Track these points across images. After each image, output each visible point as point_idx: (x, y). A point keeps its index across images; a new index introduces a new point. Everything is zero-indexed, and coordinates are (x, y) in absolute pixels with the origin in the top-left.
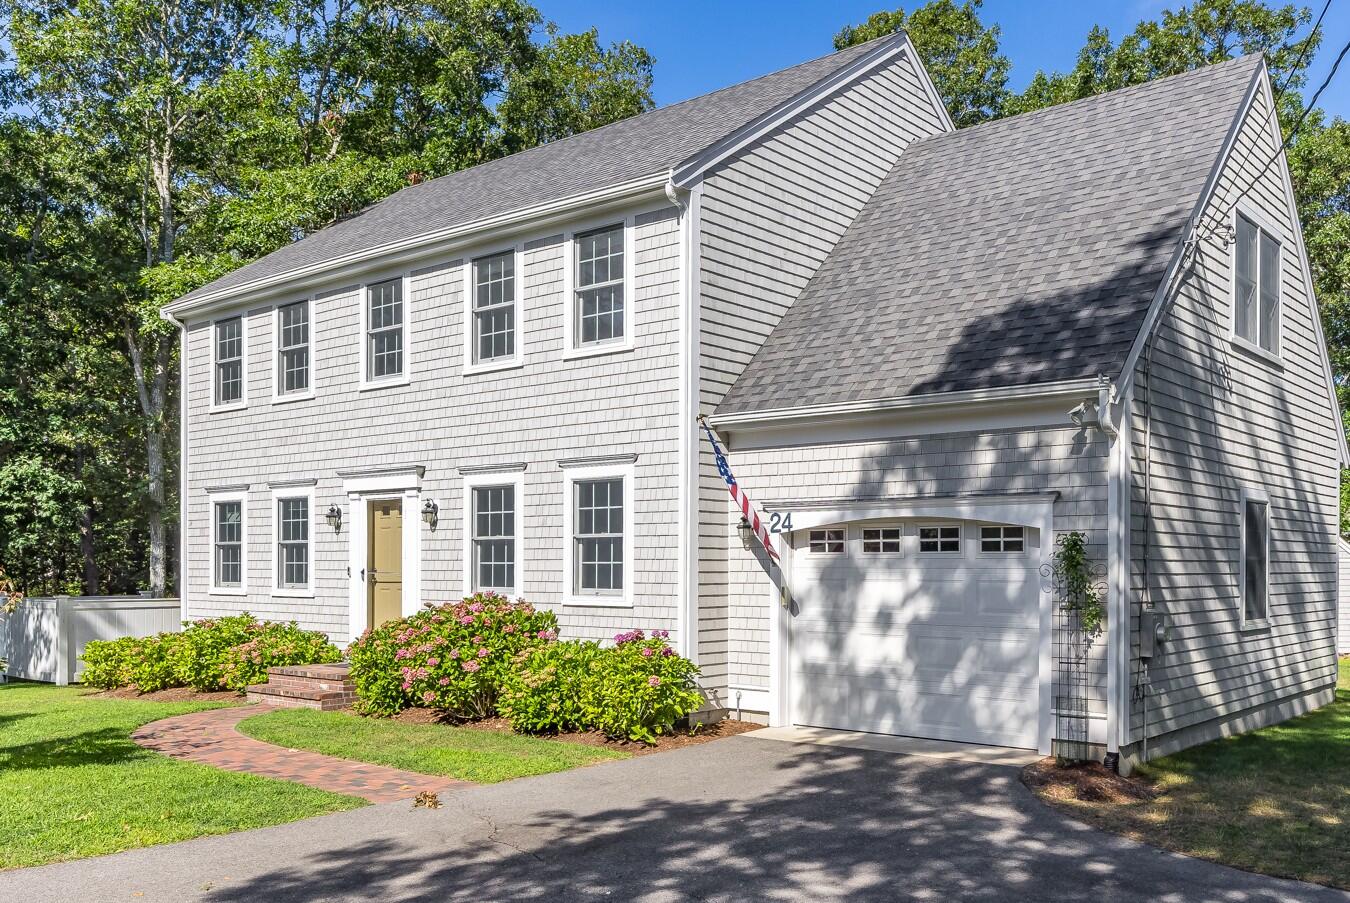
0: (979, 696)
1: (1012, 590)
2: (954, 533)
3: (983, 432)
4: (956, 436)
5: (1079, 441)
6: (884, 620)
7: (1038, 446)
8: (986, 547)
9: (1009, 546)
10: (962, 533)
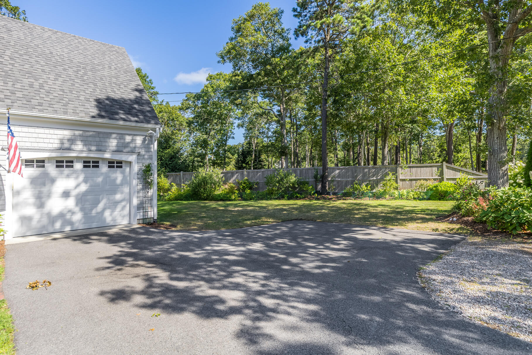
0: (107, 214)
1: (119, 181)
2: (98, 162)
3: (114, 133)
4: (105, 133)
5: (144, 140)
6: (66, 194)
7: (133, 140)
8: (109, 167)
9: (117, 167)
10: (100, 162)
